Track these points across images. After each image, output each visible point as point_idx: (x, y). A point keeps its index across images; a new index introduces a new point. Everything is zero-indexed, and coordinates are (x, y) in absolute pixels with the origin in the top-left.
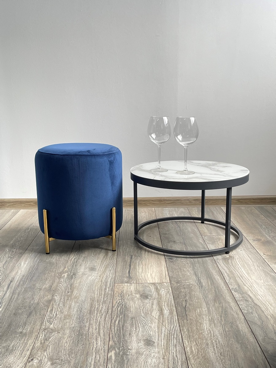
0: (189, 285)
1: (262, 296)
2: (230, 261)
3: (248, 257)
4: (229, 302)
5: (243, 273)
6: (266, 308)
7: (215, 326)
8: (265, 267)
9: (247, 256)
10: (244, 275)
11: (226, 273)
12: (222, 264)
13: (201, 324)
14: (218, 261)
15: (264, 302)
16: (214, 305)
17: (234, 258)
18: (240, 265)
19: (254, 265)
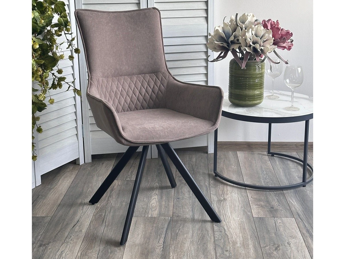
0: (185, 218)
1: (233, 229)
2: (222, 203)
4: (208, 231)
5: (227, 212)
6: (231, 236)
7: (193, 245)
8: (246, 208)
9: (238, 199)
10: (228, 214)
12: (216, 205)
13: (184, 243)
14: (213, 202)
15: (232, 233)
16: (197, 233)
18: (228, 206)
19: (239, 206)
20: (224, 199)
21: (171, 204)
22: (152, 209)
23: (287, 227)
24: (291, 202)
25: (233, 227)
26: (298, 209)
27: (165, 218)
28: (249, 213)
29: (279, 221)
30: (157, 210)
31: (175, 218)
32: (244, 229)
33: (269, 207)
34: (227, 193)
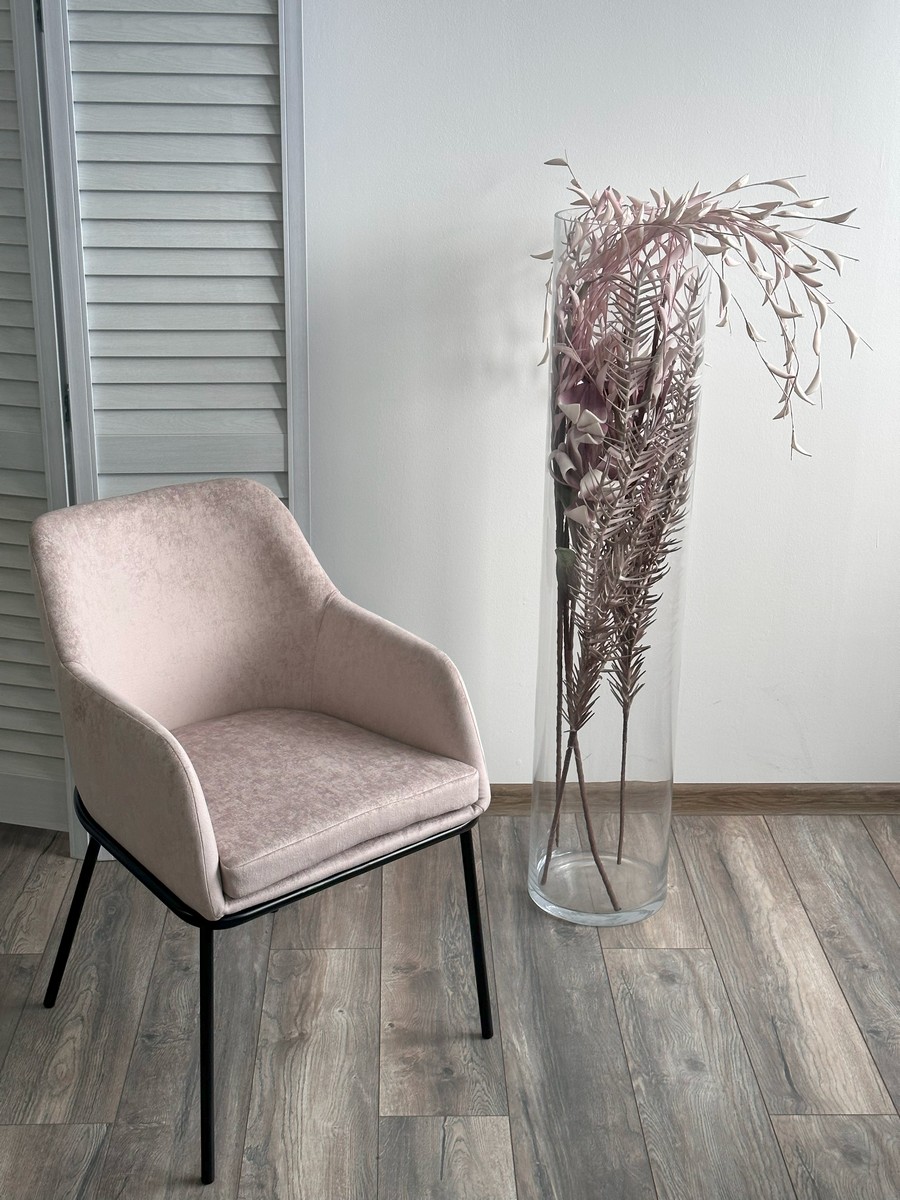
0: (156, 1128)
1: (303, 1171)
2: (293, 1050)
3: (344, 1037)
5: (300, 1097)
8: (364, 1075)
9: (345, 1033)
10: (299, 1101)
11: (261, 1095)
12: (268, 1062)
14: (264, 1050)
15: (297, 1190)
17: (308, 1039)
18: (308, 1068)
19: (342, 1066)
20: (302, 1035)
21: (123, 1063)
22: (52, 1088)
23: (477, 1157)
24: (513, 1044)
25: (304, 1163)
26: (527, 1076)
27: (88, 1130)
28: (369, 1100)
29: (459, 1132)
30: (70, 1090)
31: (123, 1129)
32: (339, 1171)
33: (440, 1070)
34: (316, 1007)
